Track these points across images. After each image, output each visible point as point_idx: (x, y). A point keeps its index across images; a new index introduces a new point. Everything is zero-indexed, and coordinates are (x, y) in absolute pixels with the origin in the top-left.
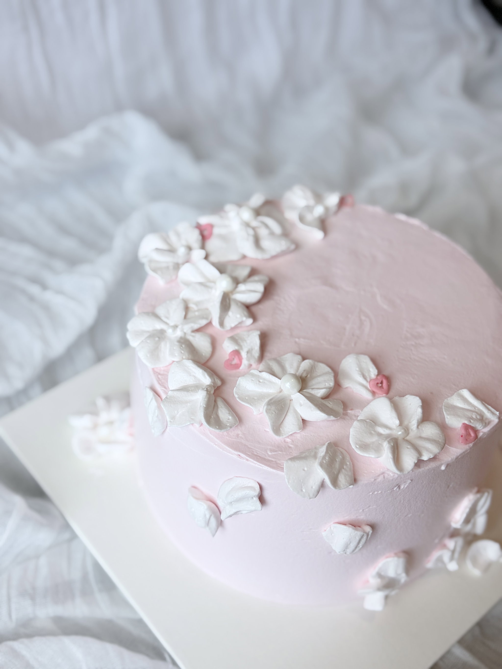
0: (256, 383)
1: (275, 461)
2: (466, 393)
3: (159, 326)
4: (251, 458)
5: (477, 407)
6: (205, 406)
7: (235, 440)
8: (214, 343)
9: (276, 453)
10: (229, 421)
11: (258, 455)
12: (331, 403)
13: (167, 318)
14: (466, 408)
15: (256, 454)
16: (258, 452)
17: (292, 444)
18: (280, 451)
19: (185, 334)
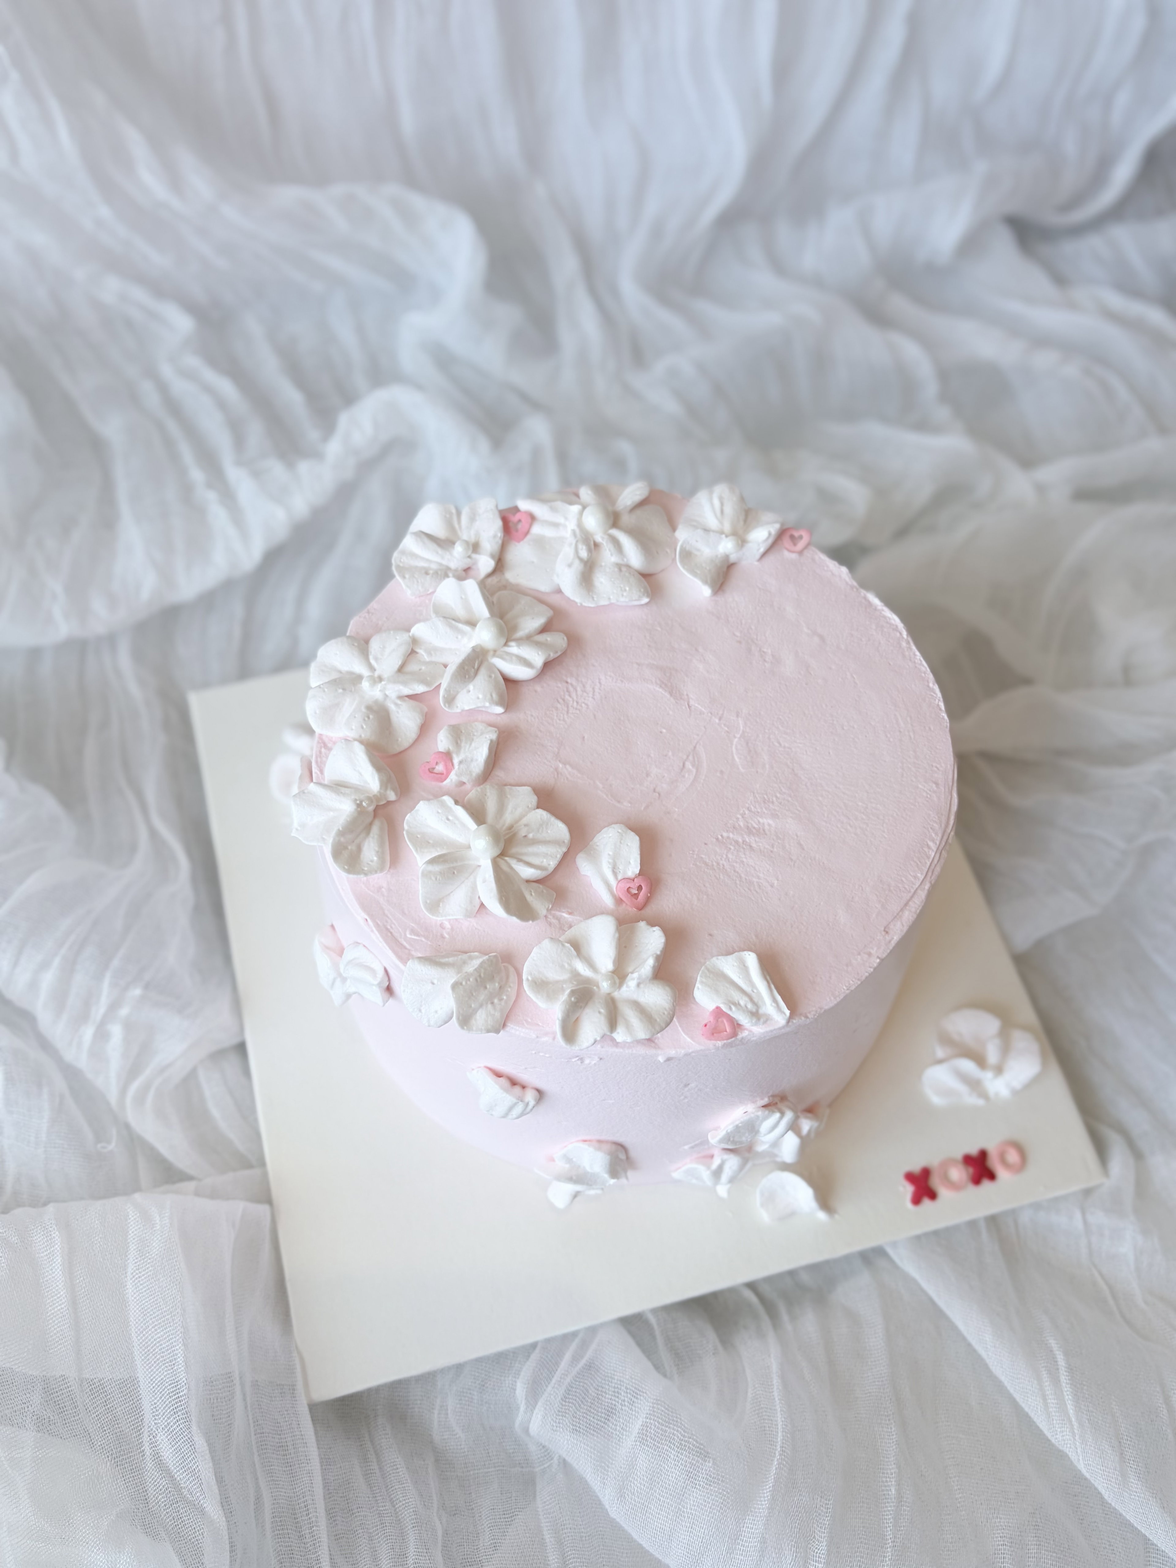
0: (442, 820)
1: (409, 950)
2: (751, 959)
3: (359, 668)
4: (378, 931)
5: (757, 989)
6: (341, 829)
7: (371, 893)
8: (425, 728)
9: (417, 938)
10: (370, 863)
11: (391, 930)
12: (533, 894)
13: (376, 659)
14: (738, 983)
15: (389, 927)
16: (393, 926)
17: (448, 934)
18: (425, 938)
19: (386, 696)
